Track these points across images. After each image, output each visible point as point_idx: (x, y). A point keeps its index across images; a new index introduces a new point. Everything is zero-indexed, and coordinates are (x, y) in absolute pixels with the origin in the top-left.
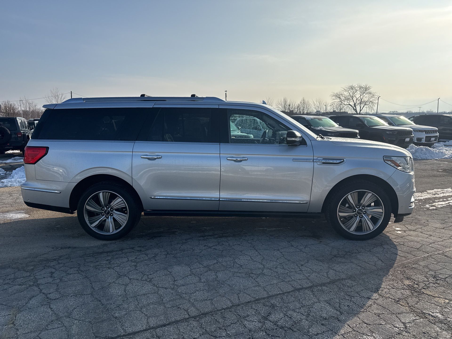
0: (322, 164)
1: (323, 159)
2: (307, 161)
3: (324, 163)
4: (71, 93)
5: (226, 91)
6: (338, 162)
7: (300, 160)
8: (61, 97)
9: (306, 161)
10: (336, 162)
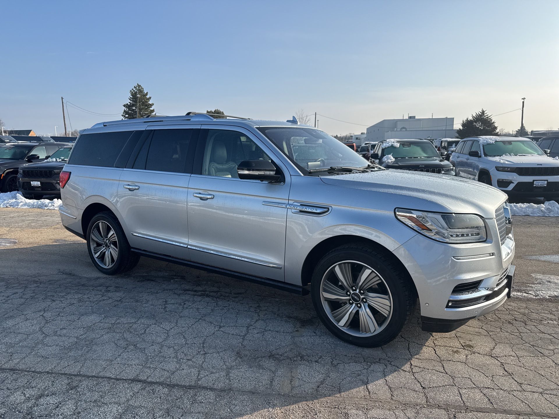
0: (298, 212)
1: (301, 205)
2: (279, 206)
3: (301, 211)
4: (315, 114)
5: (524, 99)
6: (319, 211)
7: (271, 203)
8: (305, 120)
9: (277, 206)
10: (316, 211)
